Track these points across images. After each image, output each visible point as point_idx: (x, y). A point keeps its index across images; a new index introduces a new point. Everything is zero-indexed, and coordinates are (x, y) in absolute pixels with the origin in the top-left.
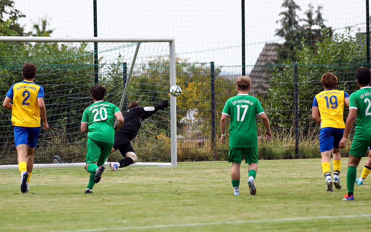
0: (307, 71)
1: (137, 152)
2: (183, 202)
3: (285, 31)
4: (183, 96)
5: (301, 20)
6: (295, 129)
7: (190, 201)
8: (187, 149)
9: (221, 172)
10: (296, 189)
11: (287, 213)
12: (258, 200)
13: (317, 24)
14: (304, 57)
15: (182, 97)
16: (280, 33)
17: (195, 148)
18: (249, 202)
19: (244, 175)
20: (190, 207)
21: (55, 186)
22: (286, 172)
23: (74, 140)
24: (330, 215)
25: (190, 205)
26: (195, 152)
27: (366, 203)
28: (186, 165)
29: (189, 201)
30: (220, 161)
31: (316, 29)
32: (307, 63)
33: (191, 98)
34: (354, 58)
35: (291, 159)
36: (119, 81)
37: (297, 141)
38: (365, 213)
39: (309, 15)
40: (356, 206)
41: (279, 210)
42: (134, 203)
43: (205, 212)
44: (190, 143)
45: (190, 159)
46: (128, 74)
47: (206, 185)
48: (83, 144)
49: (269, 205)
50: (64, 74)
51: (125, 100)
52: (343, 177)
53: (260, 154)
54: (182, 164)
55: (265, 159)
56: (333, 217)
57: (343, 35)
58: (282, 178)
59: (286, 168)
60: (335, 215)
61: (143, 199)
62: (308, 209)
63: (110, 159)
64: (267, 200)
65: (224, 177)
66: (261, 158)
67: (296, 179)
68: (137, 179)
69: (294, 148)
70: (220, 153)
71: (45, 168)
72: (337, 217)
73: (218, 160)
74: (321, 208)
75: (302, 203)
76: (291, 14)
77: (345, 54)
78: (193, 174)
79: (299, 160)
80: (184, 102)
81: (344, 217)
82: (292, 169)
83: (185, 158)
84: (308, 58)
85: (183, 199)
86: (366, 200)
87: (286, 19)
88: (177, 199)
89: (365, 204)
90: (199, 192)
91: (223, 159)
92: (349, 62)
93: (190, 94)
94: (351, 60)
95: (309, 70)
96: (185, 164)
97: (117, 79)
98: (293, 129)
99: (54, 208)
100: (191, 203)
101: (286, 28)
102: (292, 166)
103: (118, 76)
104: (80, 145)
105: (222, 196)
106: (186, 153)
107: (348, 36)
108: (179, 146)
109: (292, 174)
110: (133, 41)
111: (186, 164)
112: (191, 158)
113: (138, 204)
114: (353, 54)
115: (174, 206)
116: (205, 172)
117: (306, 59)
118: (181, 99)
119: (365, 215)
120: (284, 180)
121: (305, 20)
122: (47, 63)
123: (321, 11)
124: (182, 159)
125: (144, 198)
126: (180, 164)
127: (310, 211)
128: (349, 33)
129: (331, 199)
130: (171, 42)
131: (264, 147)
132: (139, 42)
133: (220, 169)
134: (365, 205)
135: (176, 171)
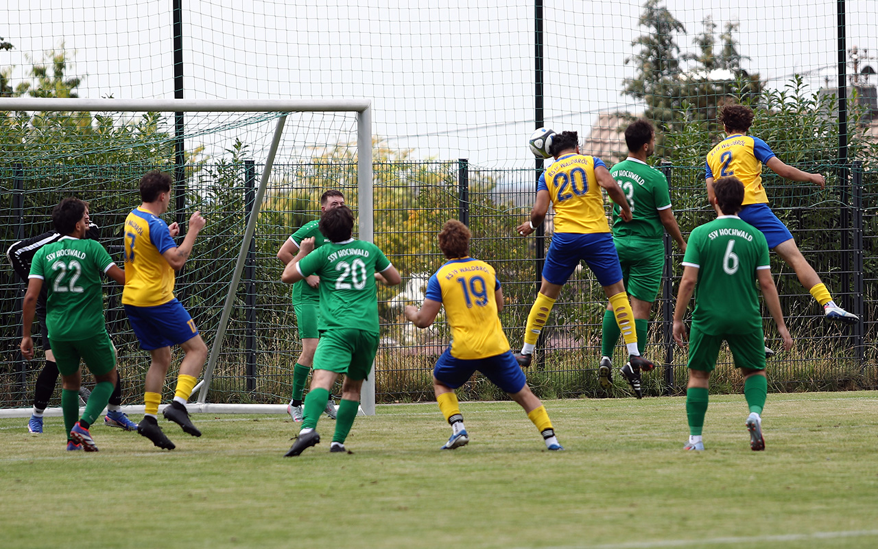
0: (695, 183)
1: (279, 378)
2: (383, 503)
3: (646, 83)
4: (396, 241)
5: (685, 57)
6: (665, 323)
7: (399, 500)
8: (401, 371)
9: (481, 428)
10: (660, 471)
11: (633, 530)
12: (565, 497)
13: (725, 68)
14: (686, 149)
15: (393, 245)
16: (635, 89)
17: (421, 370)
18: (543, 503)
19: (535, 435)
20: (400, 513)
21: (74, 462)
22: (638, 429)
23: (125, 349)
24: (738, 534)
25: (400, 509)
26: (419, 380)
27: (827, 504)
28: (397, 410)
29: (396, 499)
30: (481, 400)
31: (721, 80)
32: (694, 163)
33: (416, 247)
34: (808, 151)
35: (653, 396)
36: (236, 206)
37: (668, 354)
38: (823, 530)
39: (706, 44)
40: (801, 513)
41: (613, 522)
42: (263, 504)
43: (435, 528)
44: (408, 356)
45: (407, 395)
46: (257, 189)
47: (441, 461)
48: (147, 358)
49: (592, 508)
50: (102, 188)
51: (248, 253)
52: (778, 440)
53: (580, 385)
54: (387, 408)
55: (590, 396)
56: (744, 539)
57: (782, 94)
58: (628, 443)
59: (639, 419)
60: (749, 535)
61: (287, 494)
62: (685, 519)
63: (213, 397)
64: (588, 496)
65: (488, 441)
66: (580, 394)
67: (663, 446)
68: (274, 445)
69: (662, 370)
70: (481, 382)
71: (53, 418)
72: (754, 539)
73: (477, 399)
74: (718, 517)
75: (671, 506)
76: (663, 42)
77: (789, 141)
78: (412, 434)
79: (672, 398)
80: (399, 257)
81: (771, 538)
82: (654, 421)
83: (395, 395)
84: (699, 149)
85: (383, 494)
86: (826, 497)
87: (649, 54)
88: (370, 495)
89: (824, 507)
90: (423, 478)
91: (489, 397)
92: (797, 161)
93: (413, 238)
94: (801, 155)
95: (699, 179)
96: (396, 407)
97: (231, 201)
98: (658, 324)
99: (66, 517)
100: (402, 505)
101: (649, 77)
102: (655, 414)
103: (233, 192)
104: (139, 361)
105: (480, 487)
106: (399, 382)
107: (796, 96)
108: (381, 364)
109: (654, 433)
110: (269, 110)
111: (398, 407)
112: (411, 394)
113: (273, 507)
114: (807, 142)
115: (359, 512)
116: (442, 427)
117: (693, 153)
118: (391, 250)
119: (821, 535)
120: (631, 448)
121: (695, 57)
122: (60, 160)
123: (735, 36)
124: (389, 396)
125: (289, 491)
126: (383, 407)
127: (689, 523)
128: (797, 91)
129: (742, 495)
130: (361, 111)
131: (587, 367)
132: (284, 111)
133: (479, 420)
134: (823, 510)
135: (372, 426)
